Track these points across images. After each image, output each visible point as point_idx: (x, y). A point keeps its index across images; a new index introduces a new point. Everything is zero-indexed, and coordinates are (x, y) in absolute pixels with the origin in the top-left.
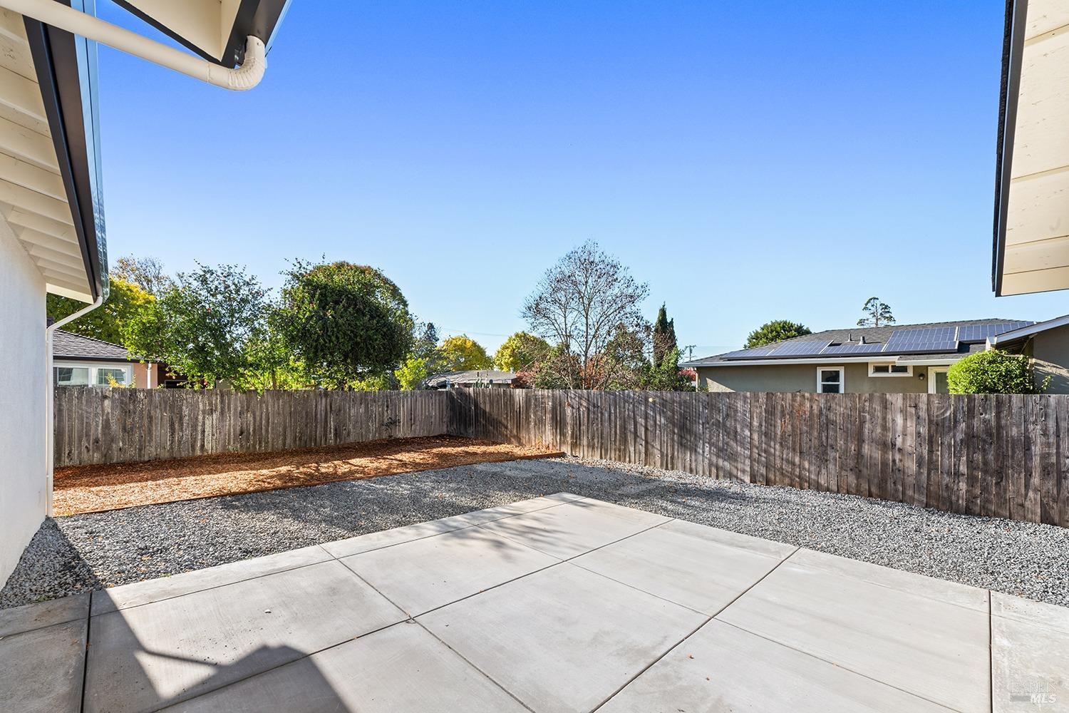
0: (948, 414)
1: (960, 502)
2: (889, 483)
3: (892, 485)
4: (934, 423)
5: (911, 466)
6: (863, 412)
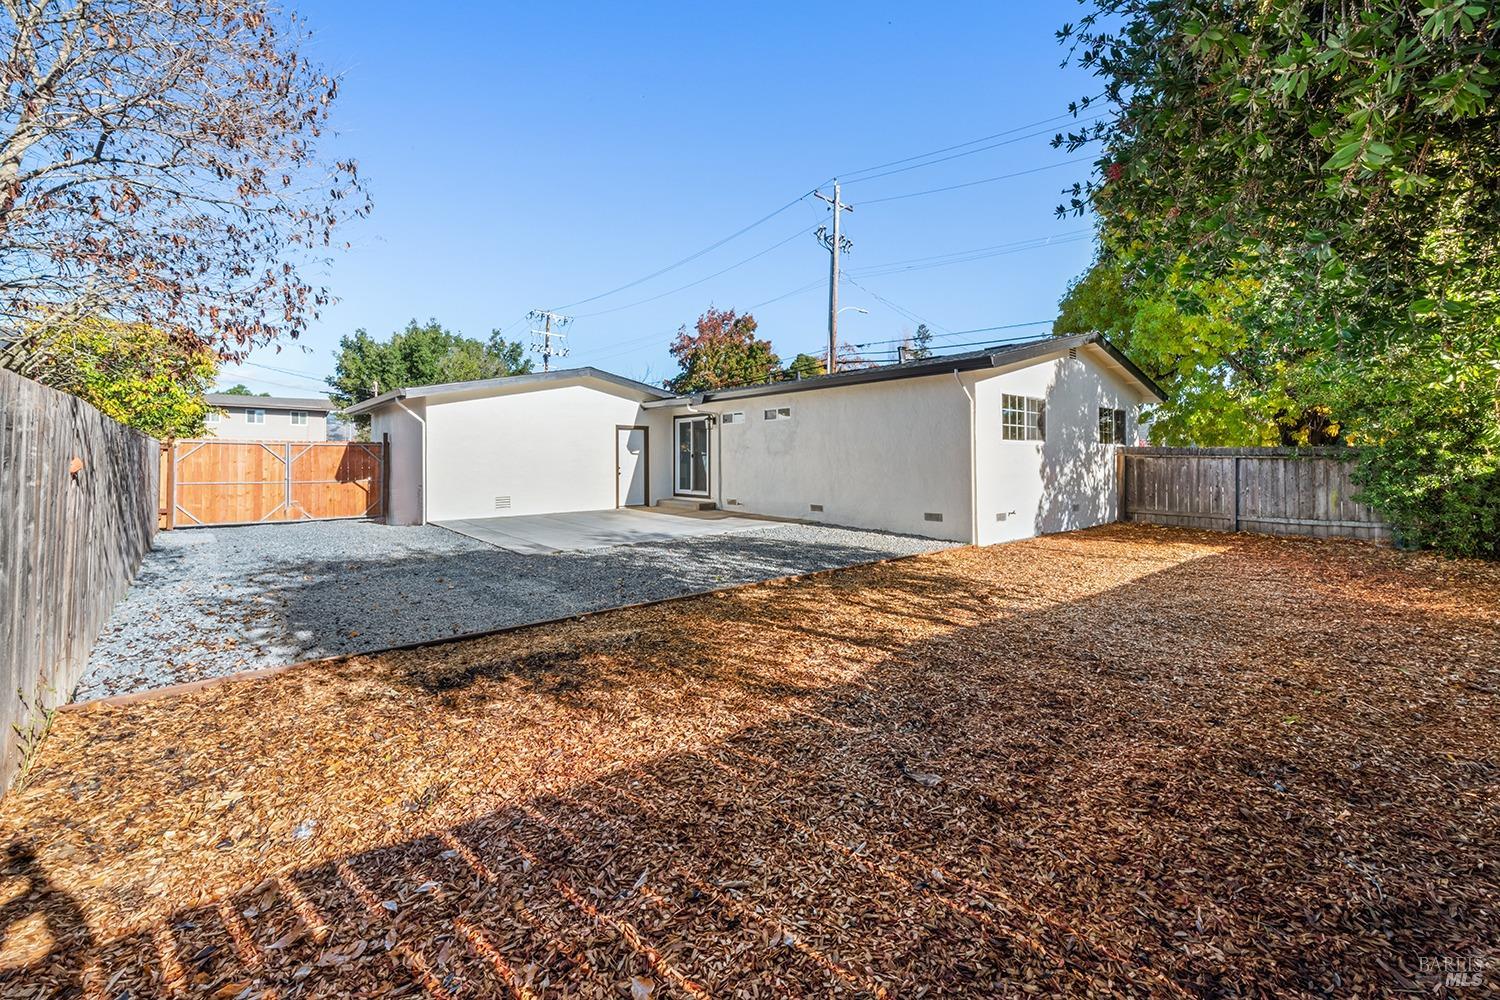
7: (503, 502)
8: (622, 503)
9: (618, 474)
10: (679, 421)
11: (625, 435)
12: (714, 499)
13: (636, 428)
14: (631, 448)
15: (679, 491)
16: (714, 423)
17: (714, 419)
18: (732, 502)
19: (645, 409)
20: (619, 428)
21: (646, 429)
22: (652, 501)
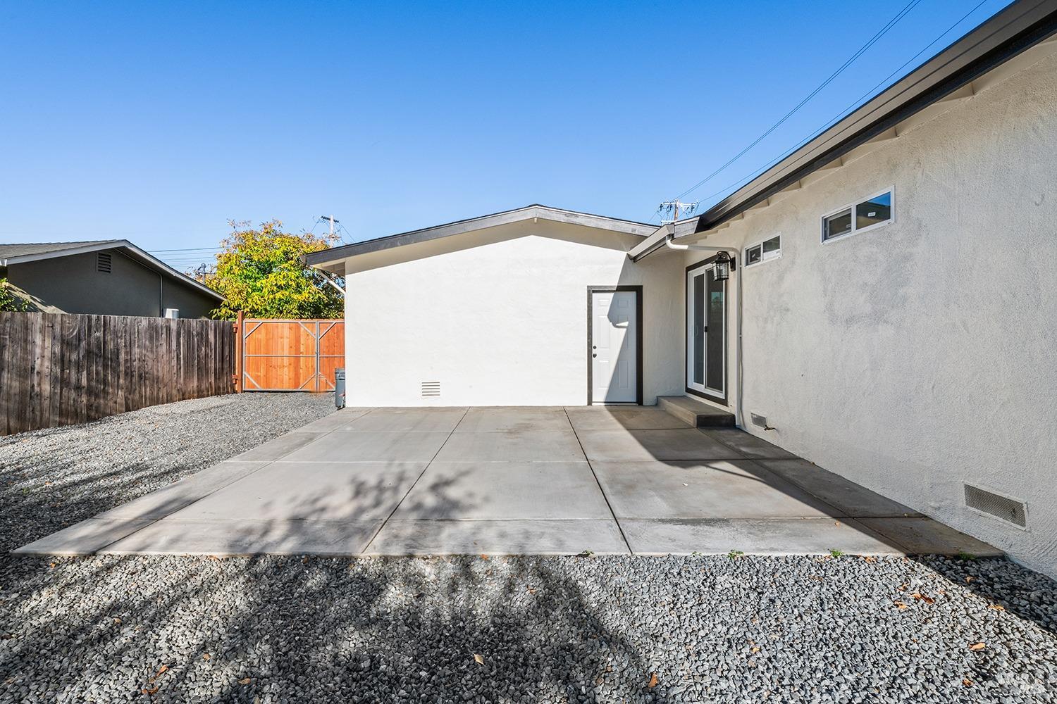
0: (74, 334)
1: (83, 412)
2: (28, 412)
3: (31, 413)
4: (65, 342)
5: (46, 388)
6: (4, 335)
7: (431, 388)
8: (600, 396)
9: (591, 356)
10: (694, 273)
11: (603, 302)
12: (732, 409)
13: (621, 289)
14: (614, 318)
15: (693, 385)
16: (733, 268)
17: (733, 261)
18: (760, 421)
19: (634, 259)
20: (592, 291)
21: (638, 290)
22: (648, 397)
